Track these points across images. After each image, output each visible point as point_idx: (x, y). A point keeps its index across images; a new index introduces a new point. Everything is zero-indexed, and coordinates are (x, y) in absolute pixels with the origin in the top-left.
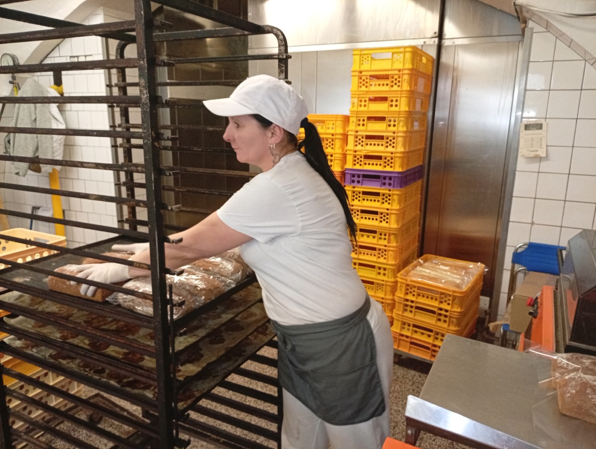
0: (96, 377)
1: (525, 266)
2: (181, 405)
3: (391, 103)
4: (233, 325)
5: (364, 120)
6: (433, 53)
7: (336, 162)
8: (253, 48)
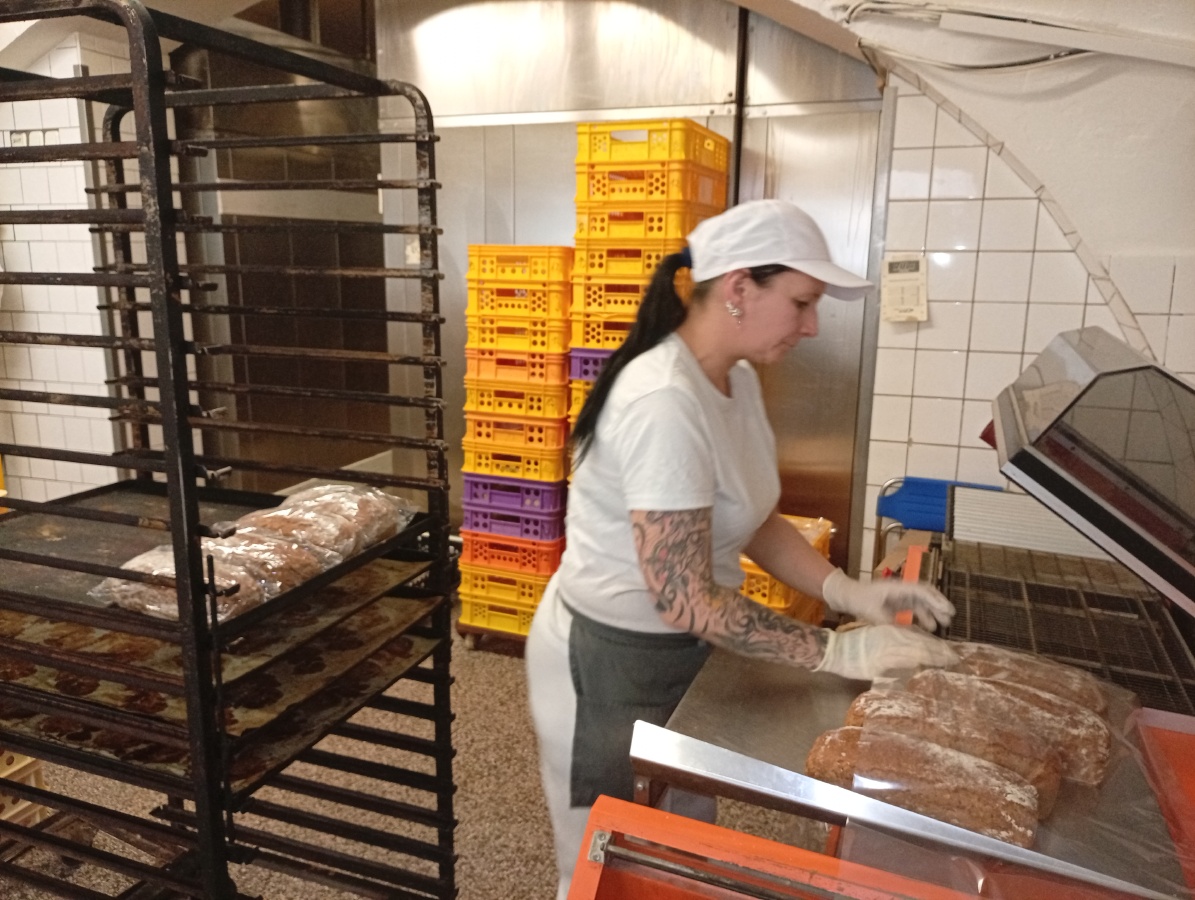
0: (74, 746)
1: (899, 521)
2: (237, 786)
3: (649, 224)
4: (343, 638)
5: (601, 257)
6: (728, 133)
7: (553, 335)
8: (387, 118)
